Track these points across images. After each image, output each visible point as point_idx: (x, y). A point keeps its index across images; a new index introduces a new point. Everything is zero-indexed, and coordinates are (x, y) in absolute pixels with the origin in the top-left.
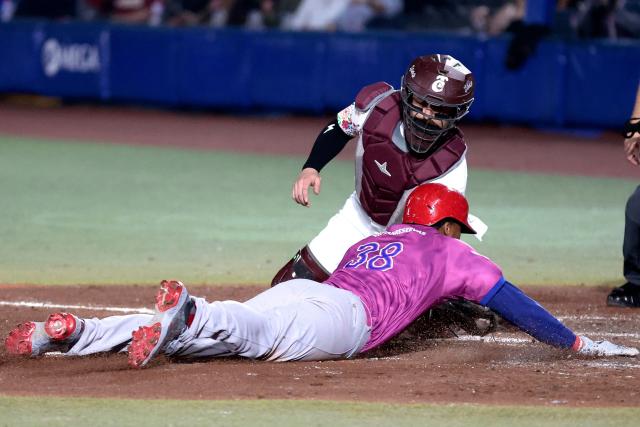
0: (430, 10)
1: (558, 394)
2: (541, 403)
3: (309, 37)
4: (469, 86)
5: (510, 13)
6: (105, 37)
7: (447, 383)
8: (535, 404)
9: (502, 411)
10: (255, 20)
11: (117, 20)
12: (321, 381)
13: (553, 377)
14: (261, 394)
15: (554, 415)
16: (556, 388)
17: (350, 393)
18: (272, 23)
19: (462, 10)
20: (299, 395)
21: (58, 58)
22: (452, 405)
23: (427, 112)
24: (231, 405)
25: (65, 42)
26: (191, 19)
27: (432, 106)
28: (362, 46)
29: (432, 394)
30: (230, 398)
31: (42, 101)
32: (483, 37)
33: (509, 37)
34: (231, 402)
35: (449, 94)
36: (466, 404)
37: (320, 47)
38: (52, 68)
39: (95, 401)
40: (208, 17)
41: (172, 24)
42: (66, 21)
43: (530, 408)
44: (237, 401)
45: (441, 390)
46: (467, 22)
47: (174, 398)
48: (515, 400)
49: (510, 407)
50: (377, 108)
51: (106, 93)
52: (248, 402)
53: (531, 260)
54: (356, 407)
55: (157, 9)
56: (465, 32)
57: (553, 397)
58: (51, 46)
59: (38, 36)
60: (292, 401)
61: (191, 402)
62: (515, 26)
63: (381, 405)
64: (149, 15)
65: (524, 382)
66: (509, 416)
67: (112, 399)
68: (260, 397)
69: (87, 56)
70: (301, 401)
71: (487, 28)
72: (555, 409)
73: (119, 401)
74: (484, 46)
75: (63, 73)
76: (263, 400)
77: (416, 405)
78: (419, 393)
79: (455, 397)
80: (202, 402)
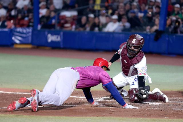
0: (137, 27)
1: (166, 116)
2: (163, 118)
3: (109, 33)
4: (142, 41)
5: (155, 28)
6: (62, 33)
7: (140, 113)
8: (161, 118)
9: (153, 119)
10: (96, 29)
11: (65, 29)
12: (112, 112)
13: (165, 112)
14: (98, 116)
15: (165, 121)
16: (166, 114)
17: (118, 115)
19: (144, 27)
20: (106, 116)
21: (51, 38)
22: (142, 118)
23: (132, 48)
24: (90, 118)
25: (53, 34)
26: (81, 29)
28: (121, 35)
29: (137, 116)
30: (90, 116)
31: (48, 48)
32: (149, 33)
33: (155, 34)
34: (90, 117)
35: (137, 43)
36: (145, 118)
37: (111, 36)
38: (49, 40)
39: (59, 117)
40: (85, 29)
41: (77, 30)
42: (53, 30)
43: (160, 119)
44: (92, 117)
45: (139, 115)
46: (145, 30)
47: (77, 116)
48: (156, 117)
49: (155, 119)
51: (62, 46)
52: (94, 117)
53: (160, 85)
54: (120, 119)
55: (74, 27)
56: (145, 32)
57: (165, 116)
58: (49, 35)
59: (46, 33)
60: (105, 117)
61: (81, 117)
62: (156, 31)
63: (125, 118)
64: (72, 28)
65: (158, 113)
66: (155, 121)
67: (63, 117)
68: (97, 116)
69: (57, 38)
70: (107, 117)
71: (150, 31)
72: (165, 119)
73: (65, 117)
74: (149, 35)
75: (52, 42)
76: (98, 117)
77: (133, 118)
78: (134, 116)
79: (142, 116)
80: (83, 117)
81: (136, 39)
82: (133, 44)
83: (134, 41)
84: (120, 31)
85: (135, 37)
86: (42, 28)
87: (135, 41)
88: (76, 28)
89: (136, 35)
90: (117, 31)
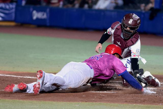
1: (161, 102)
2: (157, 104)
3: (100, 11)
4: (139, 21)
5: (150, 6)
6: (48, 10)
7: (133, 99)
8: (156, 105)
9: (147, 106)
10: (86, 6)
11: (51, 6)
12: (102, 98)
13: (160, 98)
14: (86, 101)
15: (160, 107)
16: (161, 101)
17: (109, 101)
18: (90, 7)
19: (138, 5)
20: (96, 101)
21: (36, 15)
22: (135, 104)
24: (79, 104)
25: (38, 11)
26: (70, 6)
27: (129, 27)
28: (113, 13)
29: (129, 102)
30: (79, 102)
31: (32, 26)
32: (143, 12)
34: (79, 103)
35: (133, 24)
36: (138, 104)
37: (102, 14)
38: (35, 18)
39: (44, 102)
40: (74, 5)
41: (65, 7)
42: (38, 6)
43: (154, 106)
44: (80, 102)
45: (132, 101)
47: (64, 101)
48: (151, 104)
49: (149, 105)
50: (116, 28)
51: (48, 24)
52: (83, 103)
53: (155, 68)
54: (110, 105)
55: (61, 3)
56: (139, 10)
57: (160, 103)
58: (35, 12)
59: (31, 9)
60: (94, 103)
61: (69, 103)
62: (152, 9)
63: (116, 104)
64: (59, 5)
65: (153, 99)
66: (149, 107)
67: (49, 101)
68: (86, 102)
69: (43, 15)
70: (96, 103)
71: (145, 9)
72: (161, 106)
73: (50, 102)
74: (144, 14)
75: (37, 19)
76: (87, 102)
77: (125, 104)
78: (126, 101)
79: (135, 103)
80: (71, 103)
81: (132, 19)
82: (129, 25)
83: (130, 22)
84: (112, 9)
85: (132, 16)
86: (27, 3)
87: (132, 21)
88: (64, 5)
89: (132, 15)
90: (108, 8)
